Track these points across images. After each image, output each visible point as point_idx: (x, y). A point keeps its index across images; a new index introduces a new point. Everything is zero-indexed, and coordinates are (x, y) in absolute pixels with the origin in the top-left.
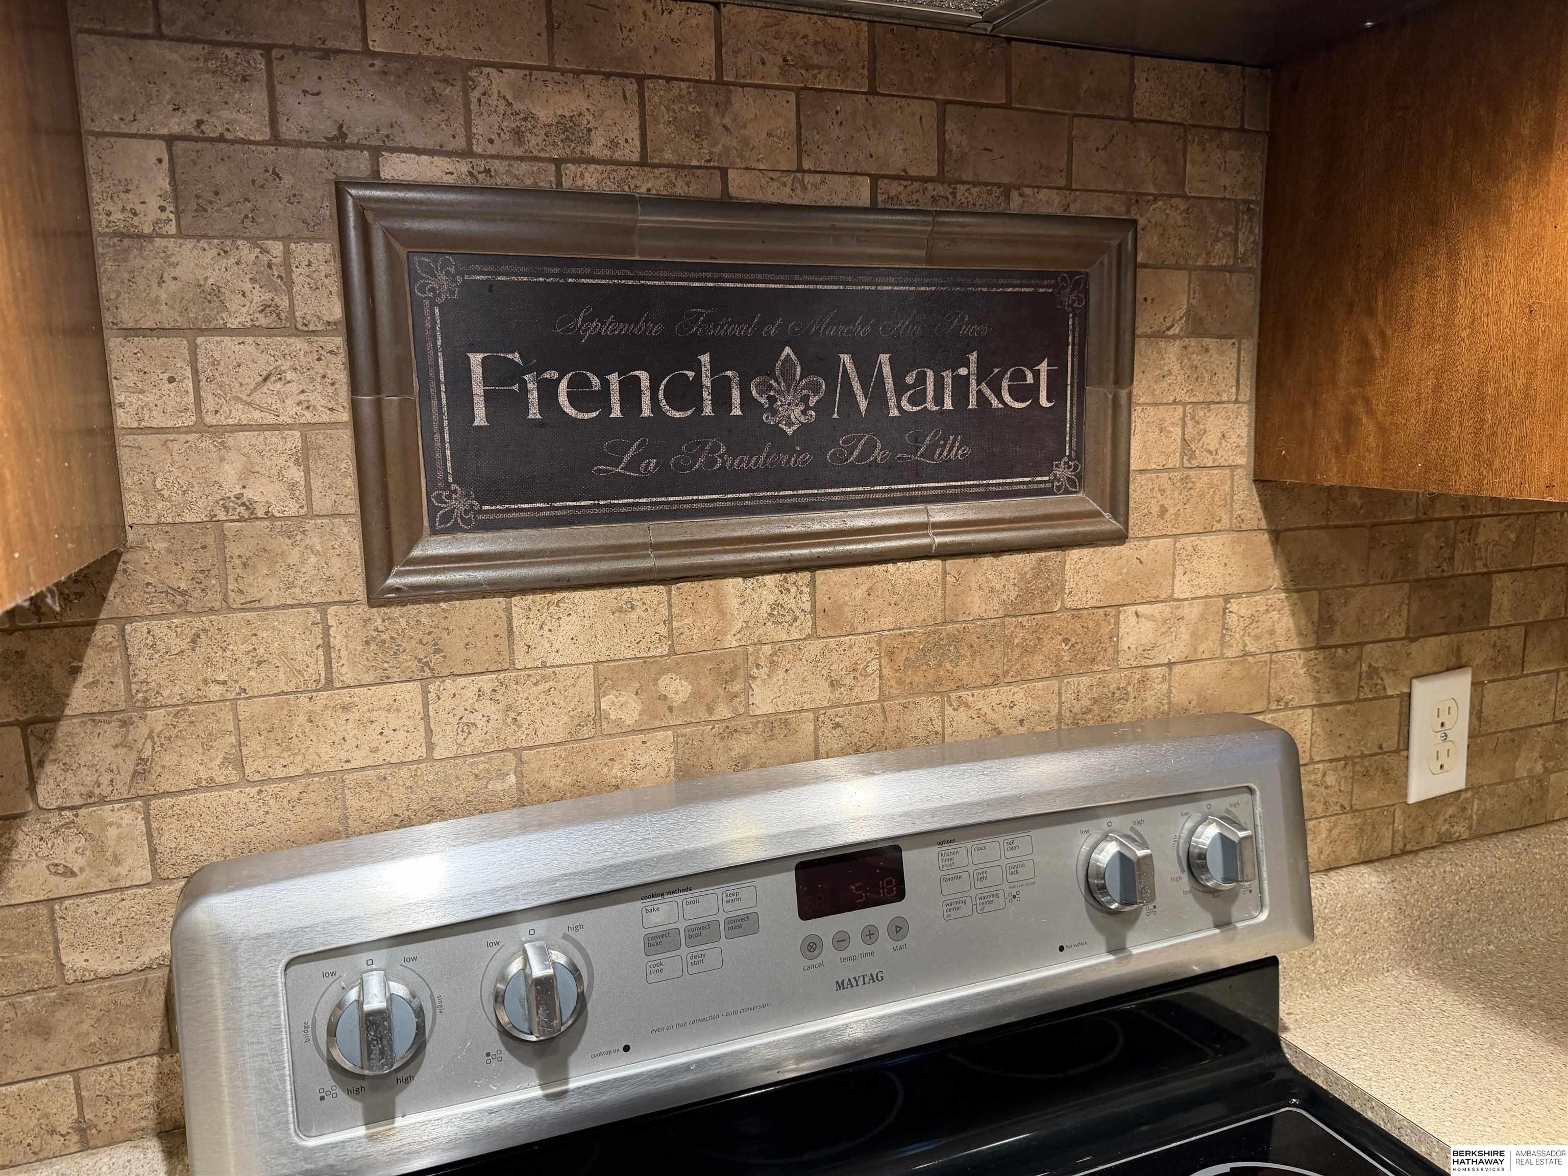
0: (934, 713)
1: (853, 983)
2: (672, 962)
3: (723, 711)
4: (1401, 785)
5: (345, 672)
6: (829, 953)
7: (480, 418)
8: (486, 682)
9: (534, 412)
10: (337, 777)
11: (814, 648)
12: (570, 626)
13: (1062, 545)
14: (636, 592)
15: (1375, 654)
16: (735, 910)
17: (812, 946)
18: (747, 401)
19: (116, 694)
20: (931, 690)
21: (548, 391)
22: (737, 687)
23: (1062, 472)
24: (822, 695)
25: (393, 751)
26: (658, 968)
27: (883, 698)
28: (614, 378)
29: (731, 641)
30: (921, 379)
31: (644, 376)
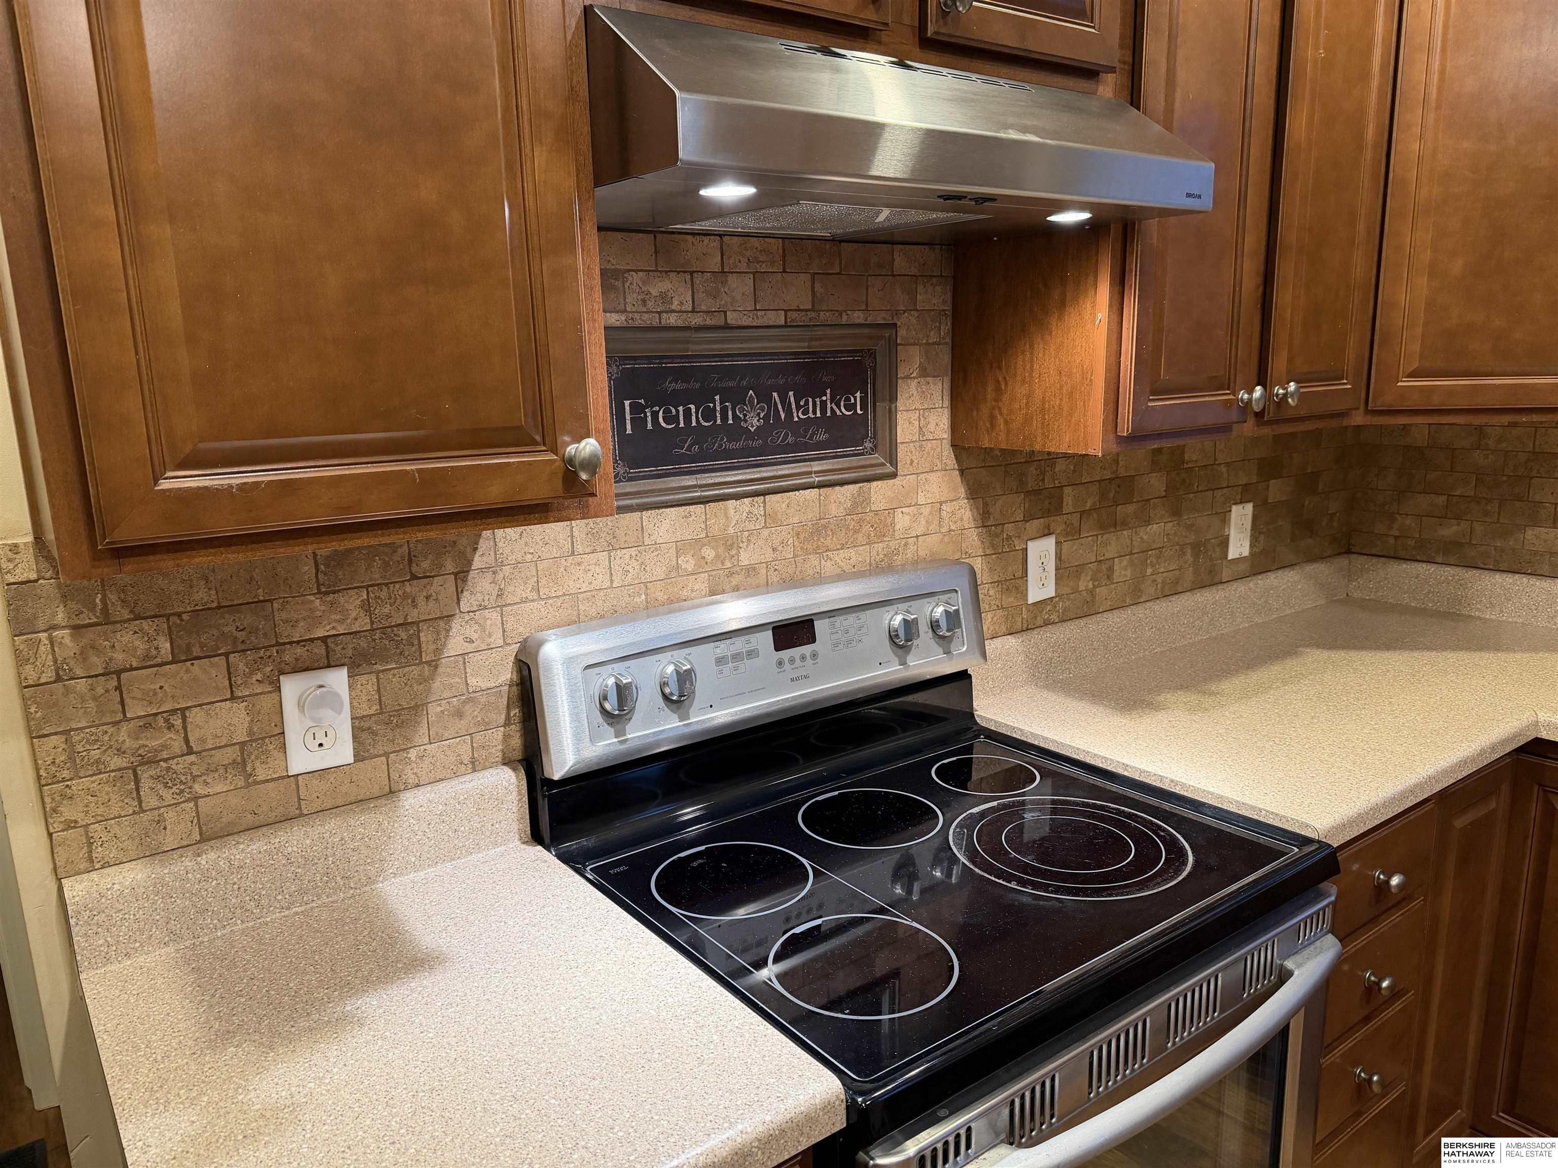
0: (816, 563)
1: (797, 679)
2: (728, 668)
3: (728, 564)
4: (1025, 596)
5: (579, 548)
6: (787, 666)
7: (629, 431)
8: (633, 551)
9: (650, 426)
10: (575, 596)
11: (766, 532)
12: (666, 525)
13: (869, 480)
14: (692, 508)
15: (1009, 529)
16: (748, 647)
17: (780, 663)
18: (735, 416)
19: (491, 559)
20: (815, 552)
21: (655, 415)
22: (733, 552)
23: (868, 445)
24: (769, 555)
25: (596, 584)
26: (721, 672)
27: (795, 556)
28: (681, 409)
29: (731, 531)
30: (807, 403)
31: (692, 407)
